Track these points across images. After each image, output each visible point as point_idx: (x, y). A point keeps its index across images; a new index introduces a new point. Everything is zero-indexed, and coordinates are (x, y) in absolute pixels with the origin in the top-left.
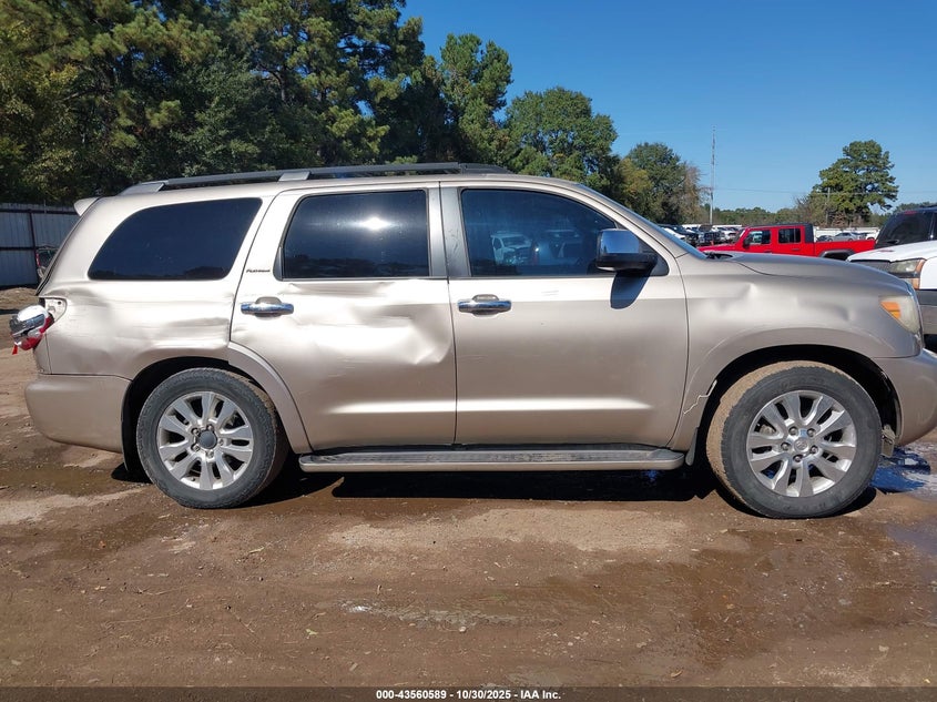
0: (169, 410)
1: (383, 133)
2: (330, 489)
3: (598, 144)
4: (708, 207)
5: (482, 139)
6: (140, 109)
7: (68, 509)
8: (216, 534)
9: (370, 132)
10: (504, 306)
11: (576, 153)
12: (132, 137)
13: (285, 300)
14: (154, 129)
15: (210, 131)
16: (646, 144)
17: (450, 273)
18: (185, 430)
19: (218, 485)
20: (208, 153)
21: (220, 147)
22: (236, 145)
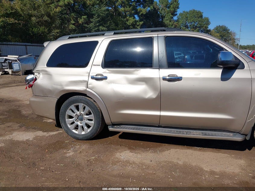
0: (69, 108)
1: (141, 24)
2: (118, 135)
3: (204, 26)
4: (238, 45)
5: (170, 25)
6: (77, 18)
7: (41, 136)
8: (81, 150)
9: (138, 24)
10: (179, 79)
11: (198, 29)
12: (74, 26)
13: (105, 75)
14: (80, 24)
15: (94, 24)
16: (219, 26)
17: (160, 67)
18: (74, 115)
19: (83, 133)
20: (93, 30)
21: (97, 28)
22: (101, 27)
